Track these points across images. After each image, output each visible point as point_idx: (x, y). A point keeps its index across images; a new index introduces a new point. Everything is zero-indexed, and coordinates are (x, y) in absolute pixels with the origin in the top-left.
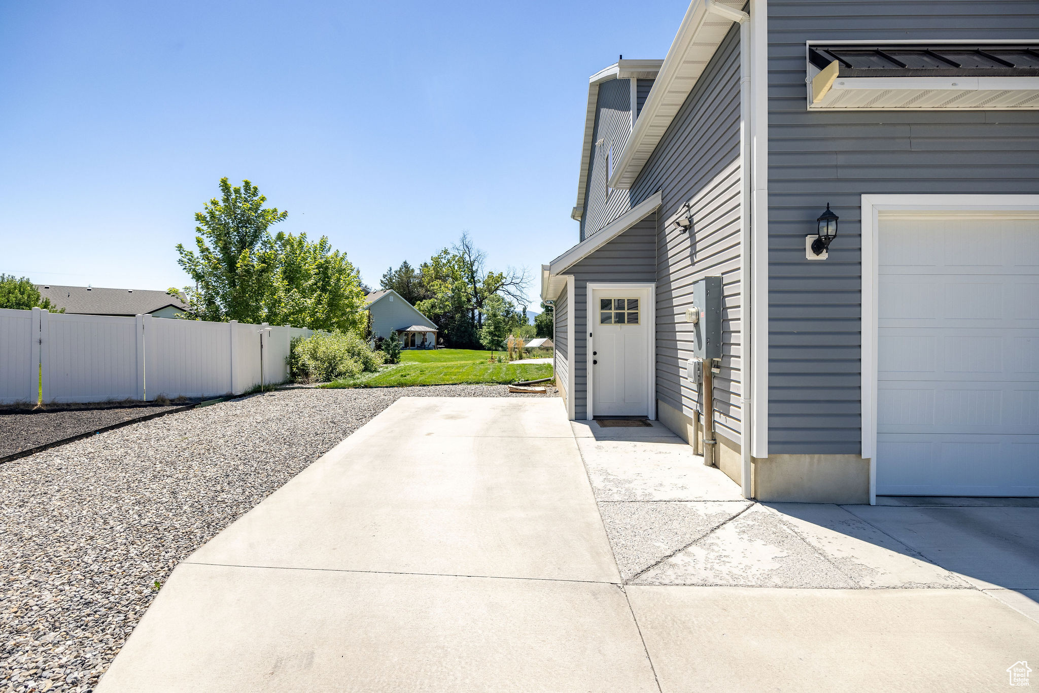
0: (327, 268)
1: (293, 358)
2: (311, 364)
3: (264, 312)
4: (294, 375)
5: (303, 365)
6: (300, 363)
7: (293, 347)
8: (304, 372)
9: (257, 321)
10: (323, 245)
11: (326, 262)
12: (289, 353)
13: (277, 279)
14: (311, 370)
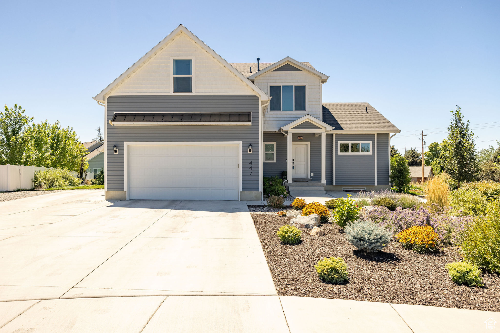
0: (59, 137)
1: (35, 179)
2: (43, 182)
3: (23, 160)
4: (36, 186)
5: (39, 182)
6: (38, 181)
7: (35, 174)
8: (40, 185)
9: (20, 164)
10: (57, 127)
11: (58, 134)
12: (34, 177)
13: (31, 145)
14: (43, 184)
